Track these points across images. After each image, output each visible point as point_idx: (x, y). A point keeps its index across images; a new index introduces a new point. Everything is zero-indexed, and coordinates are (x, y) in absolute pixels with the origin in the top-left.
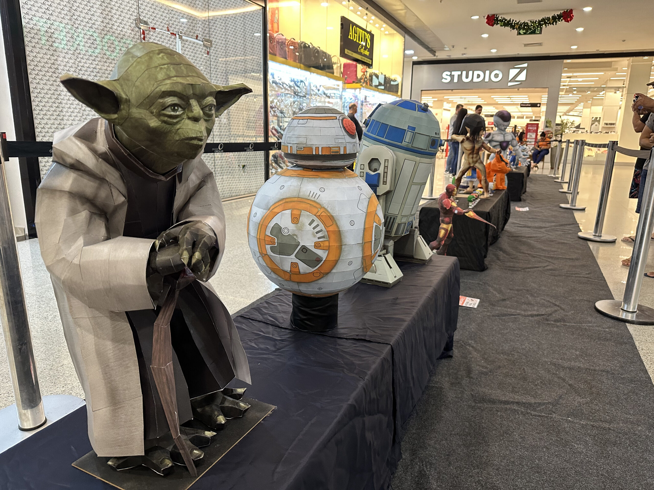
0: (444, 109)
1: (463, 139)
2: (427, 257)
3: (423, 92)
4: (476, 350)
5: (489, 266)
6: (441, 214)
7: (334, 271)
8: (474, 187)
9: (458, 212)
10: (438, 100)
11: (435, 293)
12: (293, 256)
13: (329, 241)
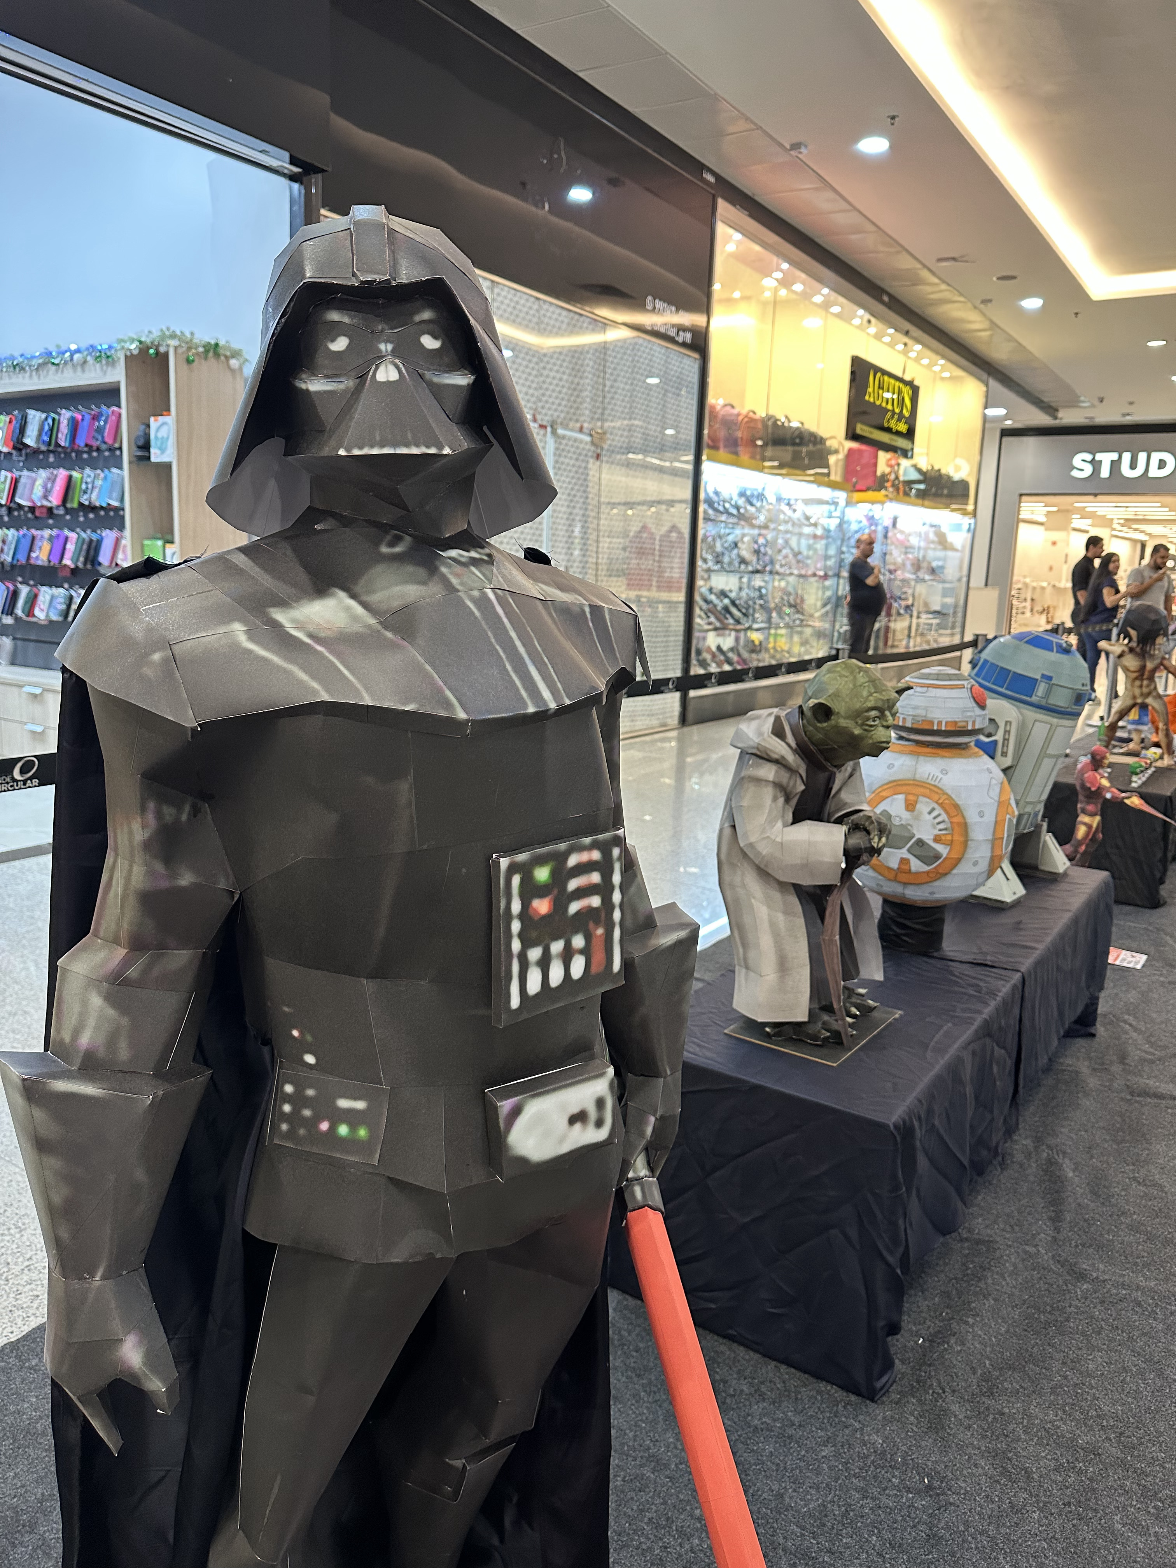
0: (1075, 529)
1: (1123, 652)
2: (1061, 870)
3: (1024, 498)
4: (1136, 1030)
5: (1168, 900)
6: (1081, 797)
7: (955, 871)
8: (1143, 741)
9: (1113, 797)
10: (1058, 511)
11: (1075, 921)
12: (904, 850)
13: (952, 835)
